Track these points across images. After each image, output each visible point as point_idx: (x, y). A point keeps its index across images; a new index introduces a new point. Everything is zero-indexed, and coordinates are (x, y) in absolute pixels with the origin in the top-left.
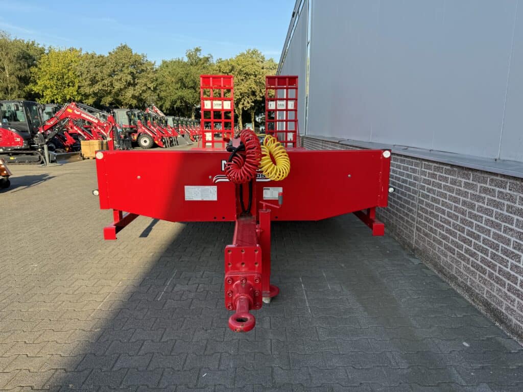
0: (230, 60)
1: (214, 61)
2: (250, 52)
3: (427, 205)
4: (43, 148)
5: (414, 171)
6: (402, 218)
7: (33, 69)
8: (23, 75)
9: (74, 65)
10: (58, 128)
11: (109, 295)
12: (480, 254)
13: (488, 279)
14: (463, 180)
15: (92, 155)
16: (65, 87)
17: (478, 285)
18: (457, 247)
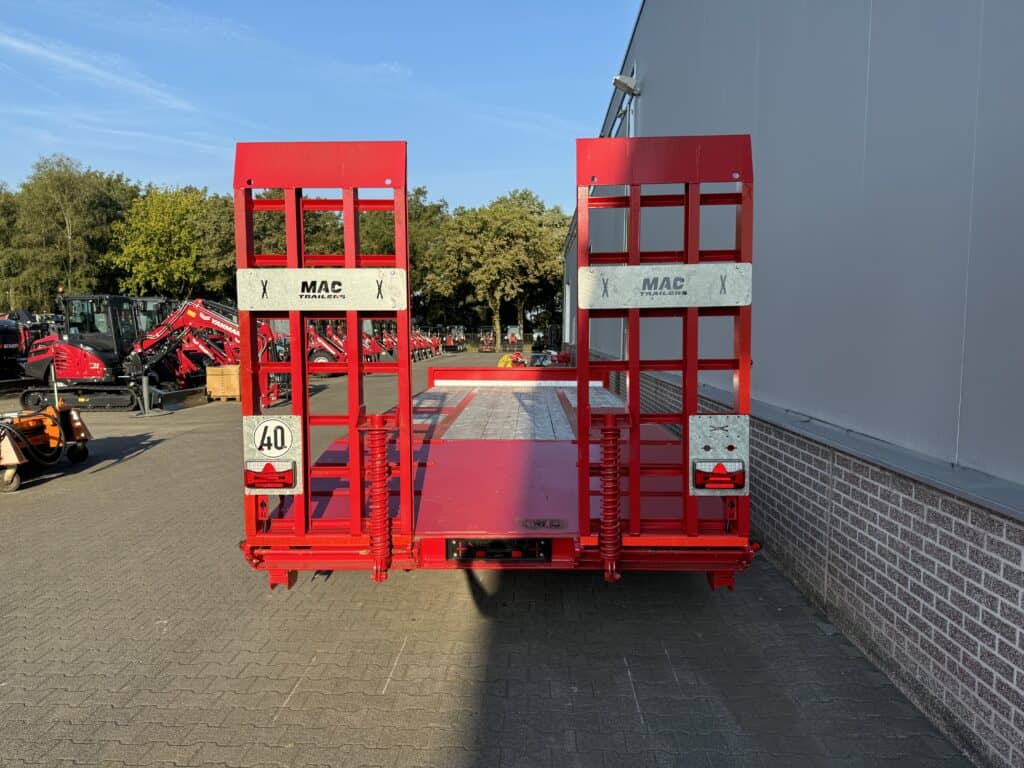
0: (480, 210)
1: (450, 211)
2: (518, 195)
3: (846, 528)
4: (140, 382)
5: (821, 465)
6: (803, 547)
7: (118, 225)
8: (97, 237)
9: (191, 218)
10: (169, 345)
11: (299, 682)
12: (934, 627)
13: (948, 672)
14: (902, 495)
15: (226, 394)
16: (172, 258)
17: (933, 681)
18: (898, 611)
